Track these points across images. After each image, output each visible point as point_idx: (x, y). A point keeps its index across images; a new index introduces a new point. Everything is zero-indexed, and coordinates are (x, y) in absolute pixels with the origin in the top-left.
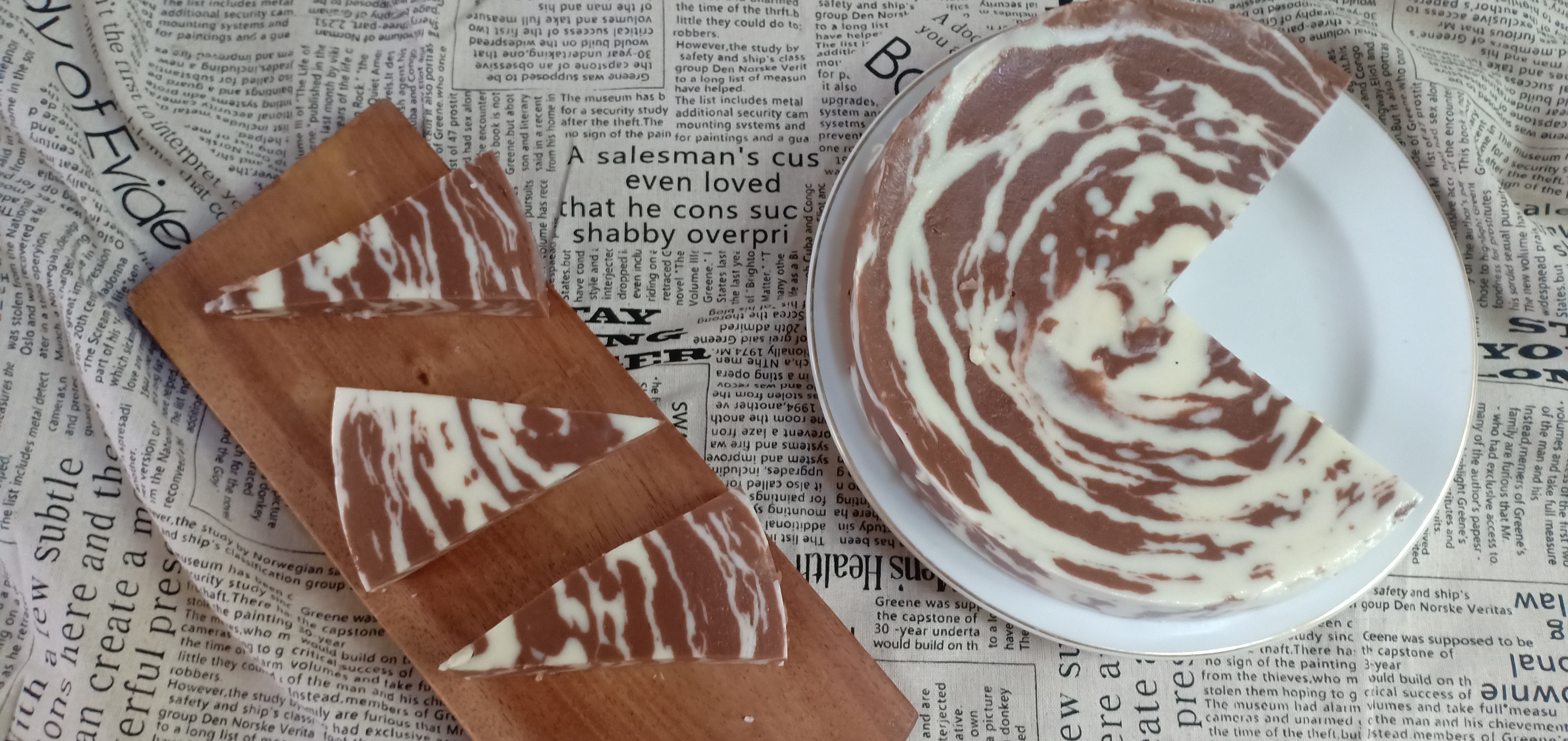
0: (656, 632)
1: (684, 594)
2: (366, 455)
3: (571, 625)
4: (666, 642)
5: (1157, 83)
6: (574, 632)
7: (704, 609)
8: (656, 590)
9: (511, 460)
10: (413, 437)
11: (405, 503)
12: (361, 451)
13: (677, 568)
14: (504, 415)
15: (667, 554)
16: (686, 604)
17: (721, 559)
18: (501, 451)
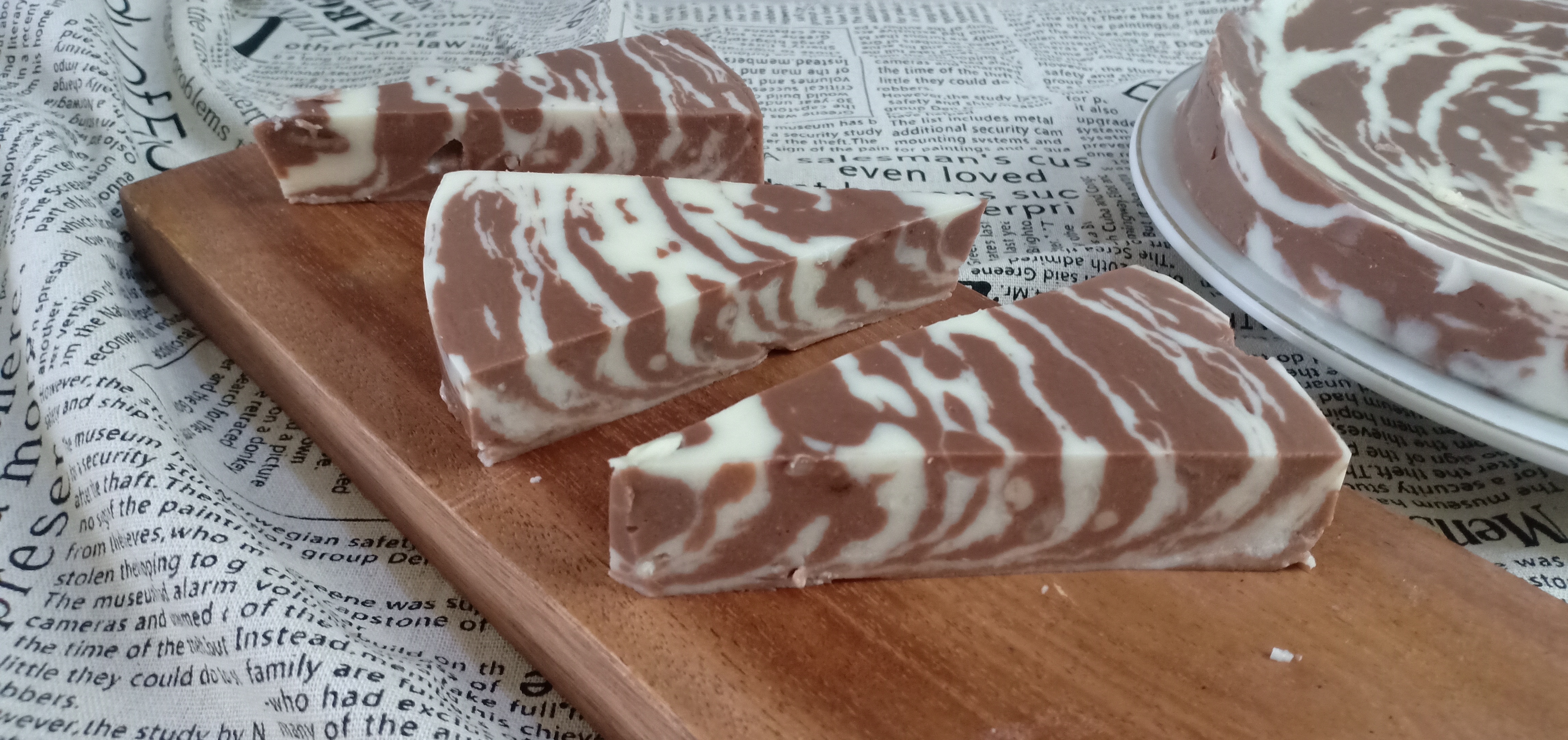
0: (1057, 420)
1: (1095, 374)
2: (484, 229)
3: (880, 408)
4: (1083, 431)
5: (1514, 25)
6: (890, 416)
7: (1143, 393)
8: (1037, 369)
9: (736, 232)
10: (568, 213)
11: (549, 278)
12: (477, 226)
13: (1068, 343)
14: (722, 192)
15: (1044, 330)
16: (1103, 386)
17: (1149, 336)
18: (719, 224)
